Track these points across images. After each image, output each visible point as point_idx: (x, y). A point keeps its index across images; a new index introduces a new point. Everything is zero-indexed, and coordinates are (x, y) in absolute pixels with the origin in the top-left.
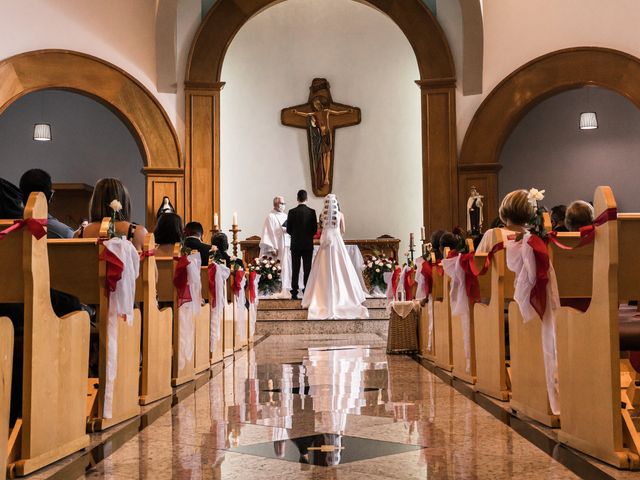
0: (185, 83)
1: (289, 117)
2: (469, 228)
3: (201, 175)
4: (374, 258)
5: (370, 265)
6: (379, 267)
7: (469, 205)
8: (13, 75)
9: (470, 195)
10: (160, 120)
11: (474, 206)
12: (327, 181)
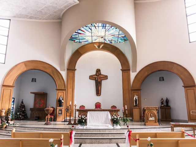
0: (67, 69)
1: (91, 77)
2: (135, 104)
3: (70, 91)
4: (114, 116)
5: (113, 118)
6: (115, 118)
7: (134, 99)
8: (24, 66)
9: (135, 96)
10: (61, 77)
11: (136, 99)
12: (100, 92)
